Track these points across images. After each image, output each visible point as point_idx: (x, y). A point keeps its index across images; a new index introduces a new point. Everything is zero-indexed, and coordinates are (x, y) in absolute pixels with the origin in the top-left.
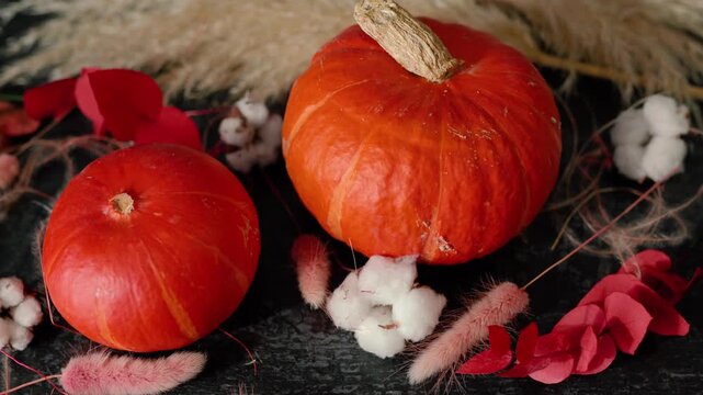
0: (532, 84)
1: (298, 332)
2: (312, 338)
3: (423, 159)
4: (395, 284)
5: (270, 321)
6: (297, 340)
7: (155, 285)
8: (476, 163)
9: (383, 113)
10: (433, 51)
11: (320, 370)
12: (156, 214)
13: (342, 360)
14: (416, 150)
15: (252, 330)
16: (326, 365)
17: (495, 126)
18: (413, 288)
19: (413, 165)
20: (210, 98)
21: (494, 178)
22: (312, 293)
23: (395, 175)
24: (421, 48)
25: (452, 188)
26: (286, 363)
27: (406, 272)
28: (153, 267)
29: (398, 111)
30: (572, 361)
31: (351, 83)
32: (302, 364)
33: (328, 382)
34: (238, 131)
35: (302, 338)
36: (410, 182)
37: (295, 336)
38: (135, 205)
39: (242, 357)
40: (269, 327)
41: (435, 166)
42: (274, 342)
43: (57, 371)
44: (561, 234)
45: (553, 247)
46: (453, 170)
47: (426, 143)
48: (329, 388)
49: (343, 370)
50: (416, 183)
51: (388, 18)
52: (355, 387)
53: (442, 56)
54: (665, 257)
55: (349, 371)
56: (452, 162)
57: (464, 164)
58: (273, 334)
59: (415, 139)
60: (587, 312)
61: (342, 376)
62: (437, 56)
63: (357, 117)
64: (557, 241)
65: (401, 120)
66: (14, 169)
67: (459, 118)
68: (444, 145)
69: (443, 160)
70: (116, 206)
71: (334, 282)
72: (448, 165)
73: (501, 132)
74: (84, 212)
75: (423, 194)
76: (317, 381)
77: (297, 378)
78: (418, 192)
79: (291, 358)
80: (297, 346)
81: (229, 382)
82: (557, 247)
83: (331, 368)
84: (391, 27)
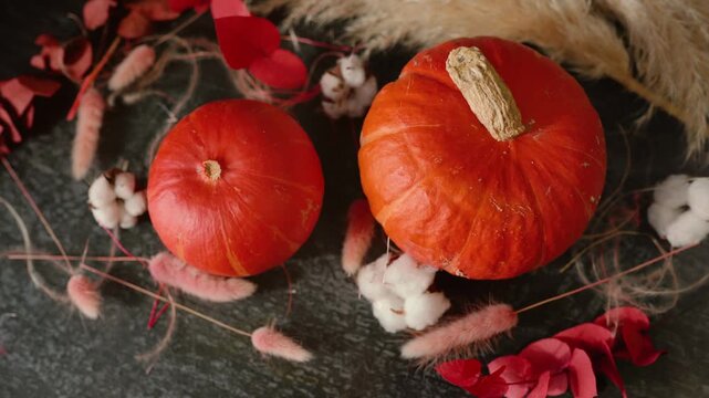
0: (585, 164)
1: (335, 278)
2: (343, 287)
3: (459, 219)
4: (412, 285)
5: (316, 260)
6: (331, 285)
7: (223, 247)
8: (503, 234)
9: (440, 165)
10: (504, 119)
11: (341, 316)
12: (236, 189)
13: (359, 313)
14: (456, 211)
15: (300, 264)
16: (346, 312)
17: (533, 204)
18: (425, 292)
19: (450, 220)
20: (328, 27)
21: (514, 248)
22: (350, 263)
23: (433, 222)
24: (495, 114)
25: (475, 246)
26: (318, 301)
27: (424, 279)
28: (224, 233)
29: (453, 167)
30: (526, 390)
31: (423, 124)
32: (329, 306)
33: (344, 327)
34: (334, 90)
35: (336, 284)
36: (443, 232)
37: (331, 280)
38: (222, 175)
39: (286, 286)
40: (314, 265)
41: (467, 225)
42: (313, 279)
43: (149, 256)
44: (572, 261)
45: (562, 270)
46: (481, 234)
47: (466, 207)
48: (343, 333)
49: (358, 322)
50: (447, 234)
51: (474, 78)
52: (362, 339)
53: (511, 124)
54: (647, 321)
55: (362, 324)
56: (483, 227)
57: (492, 232)
58: (313, 273)
59: (457, 199)
60: (560, 347)
61: (355, 325)
62: (506, 125)
63: (418, 159)
64: (567, 266)
65: (453, 177)
66: (150, 61)
67: (504, 188)
68: (481, 211)
69: (477, 224)
70: (208, 170)
71: (370, 257)
72: (478, 229)
73: (536, 211)
74: (183, 166)
75: (451, 242)
76: (336, 324)
77: (322, 316)
78: (448, 240)
79: (323, 298)
80: (330, 290)
81: (272, 302)
82: (564, 272)
83: (349, 317)
84: (474, 86)
